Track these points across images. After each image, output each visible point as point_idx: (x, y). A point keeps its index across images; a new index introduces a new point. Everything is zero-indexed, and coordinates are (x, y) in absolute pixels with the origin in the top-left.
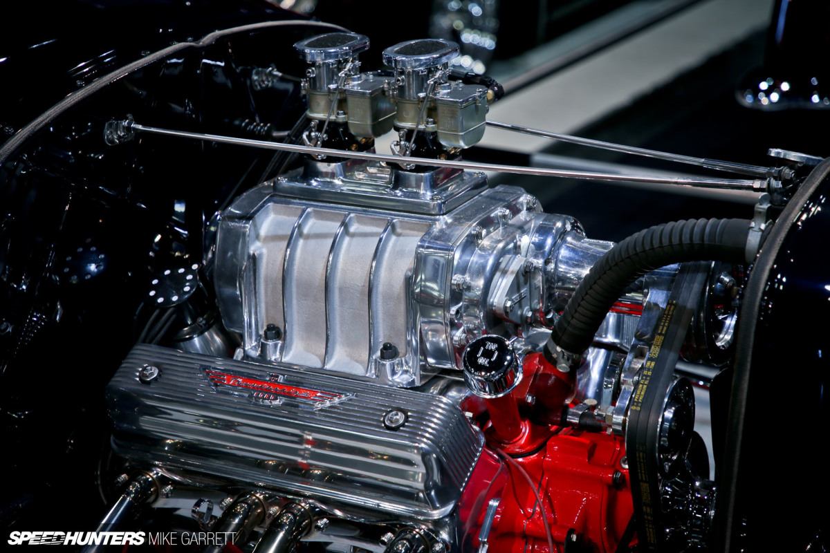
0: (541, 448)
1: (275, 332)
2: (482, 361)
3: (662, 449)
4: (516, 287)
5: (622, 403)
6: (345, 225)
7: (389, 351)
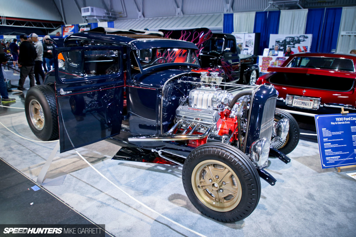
0: (227, 120)
1: (195, 105)
2: (221, 107)
3: (241, 117)
4: (225, 100)
5: (237, 112)
6: (205, 92)
7: (209, 107)
